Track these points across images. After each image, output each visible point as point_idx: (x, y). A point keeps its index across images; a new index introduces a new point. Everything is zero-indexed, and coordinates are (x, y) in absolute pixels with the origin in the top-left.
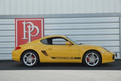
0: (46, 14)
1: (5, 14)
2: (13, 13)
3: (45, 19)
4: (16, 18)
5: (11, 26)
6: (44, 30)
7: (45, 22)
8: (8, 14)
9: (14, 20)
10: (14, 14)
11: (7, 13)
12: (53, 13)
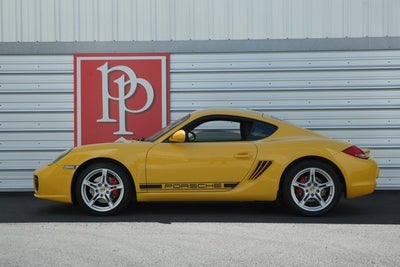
0: (178, 39)
1: (41, 38)
2: (68, 37)
3: (173, 57)
4: (79, 51)
5: (61, 79)
6: (169, 93)
7: (172, 66)
8: (52, 40)
9: (71, 58)
10: (71, 40)
11: (48, 37)
12: (200, 35)
